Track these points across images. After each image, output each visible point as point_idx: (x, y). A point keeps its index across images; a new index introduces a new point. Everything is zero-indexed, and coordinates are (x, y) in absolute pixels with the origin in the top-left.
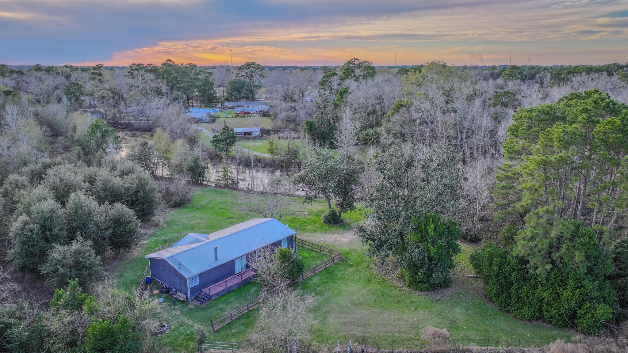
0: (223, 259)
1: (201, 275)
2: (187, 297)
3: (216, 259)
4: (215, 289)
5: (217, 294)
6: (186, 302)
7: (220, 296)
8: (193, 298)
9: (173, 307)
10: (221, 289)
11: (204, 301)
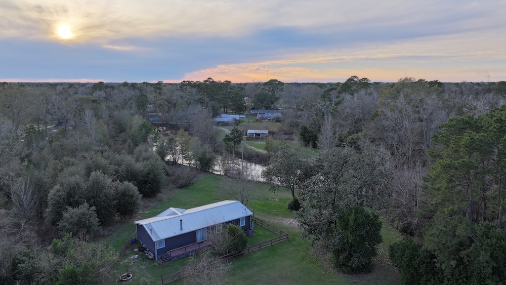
0: (187, 229)
1: (167, 240)
2: (154, 256)
3: (181, 229)
4: (176, 253)
5: (177, 257)
6: (153, 260)
7: (179, 258)
8: (159, 257)
9: (142, 263)
10: (181, 252)
11: (166, 260)
